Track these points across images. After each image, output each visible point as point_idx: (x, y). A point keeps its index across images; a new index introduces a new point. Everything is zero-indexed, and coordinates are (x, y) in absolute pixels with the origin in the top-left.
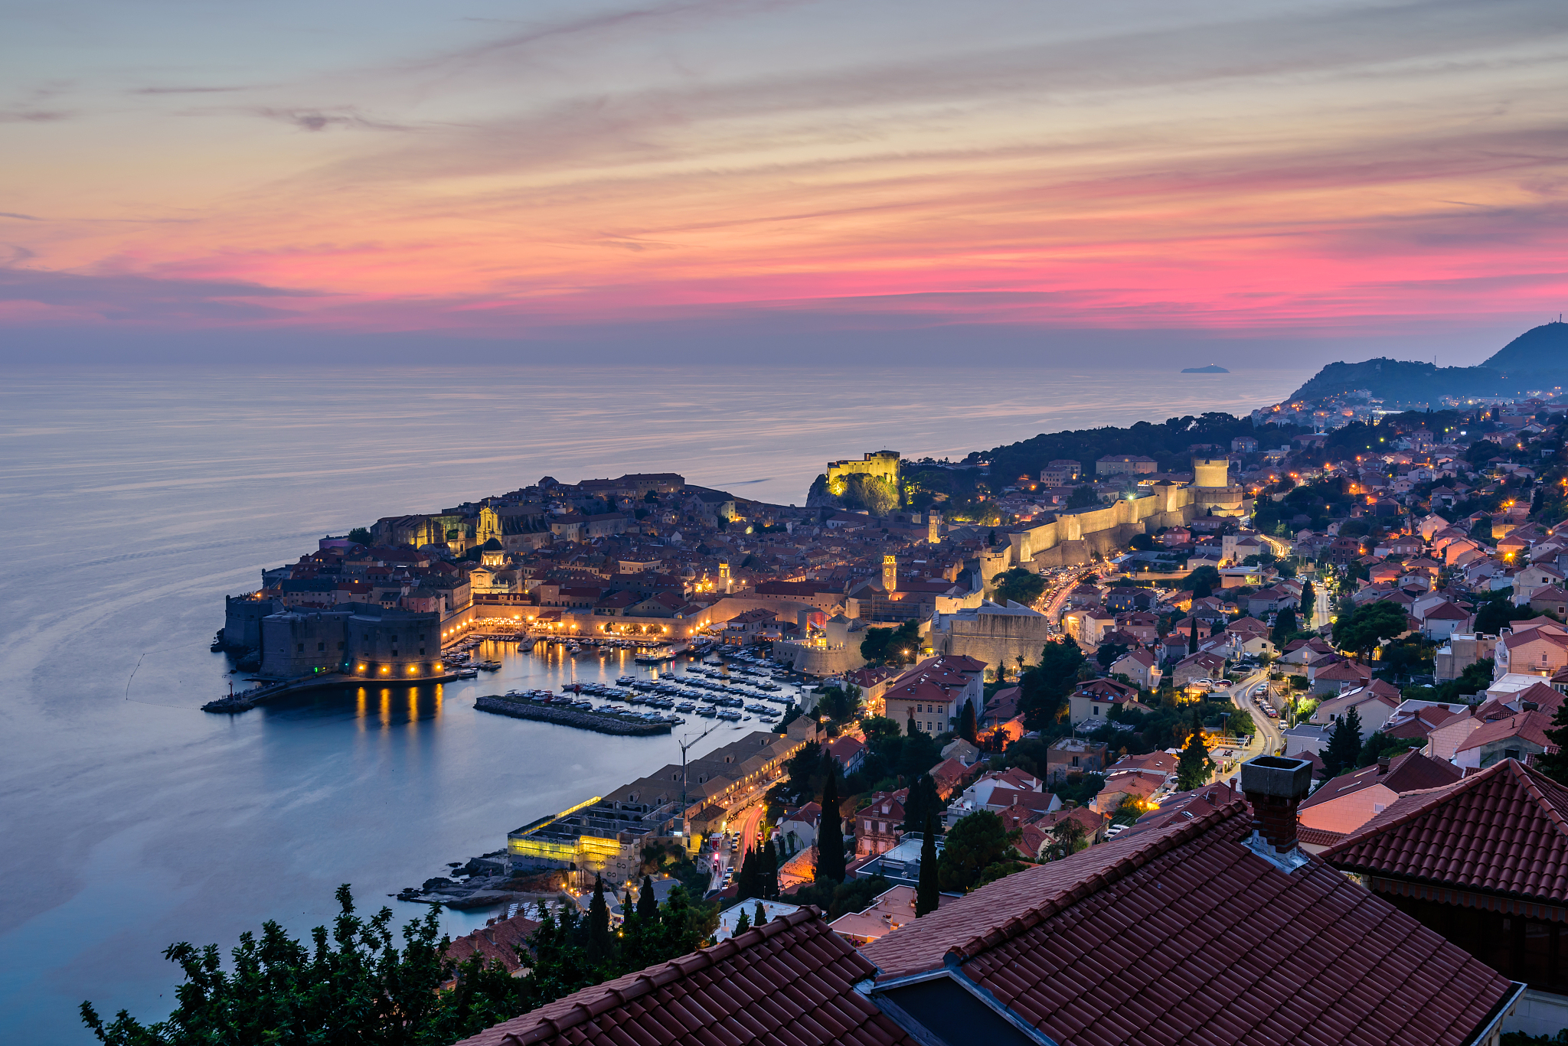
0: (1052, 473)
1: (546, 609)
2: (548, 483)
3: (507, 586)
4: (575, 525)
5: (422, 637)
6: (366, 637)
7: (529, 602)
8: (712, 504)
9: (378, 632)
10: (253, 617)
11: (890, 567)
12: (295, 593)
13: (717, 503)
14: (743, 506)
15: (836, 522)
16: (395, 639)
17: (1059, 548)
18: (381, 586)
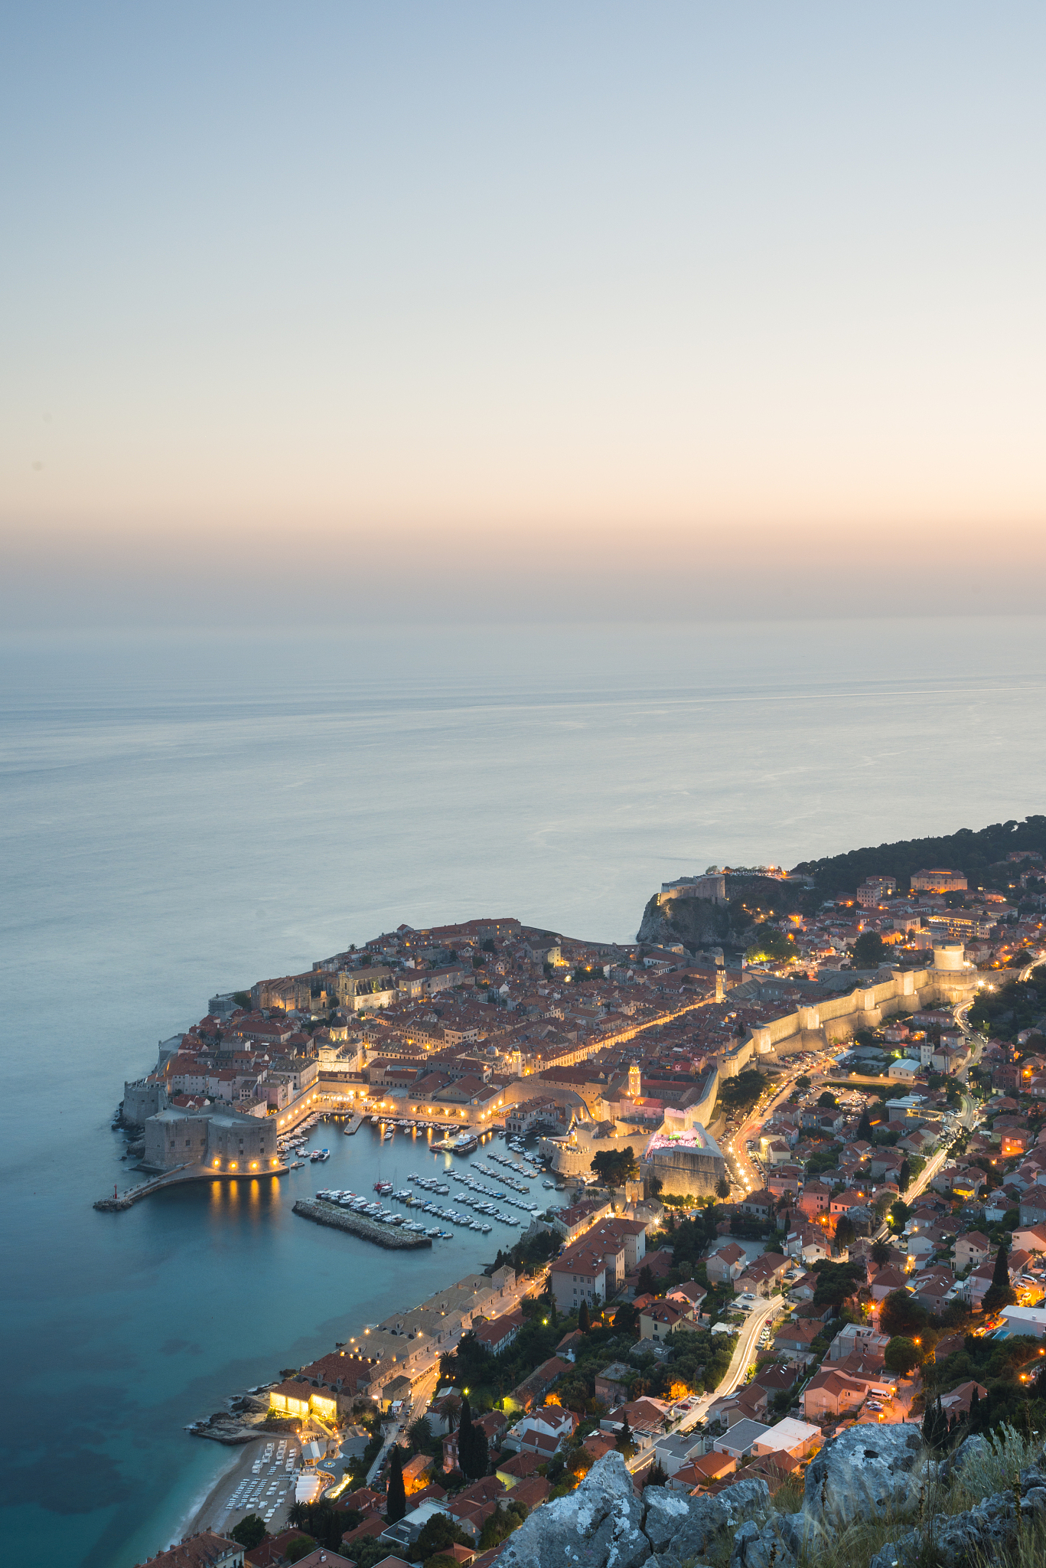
0: (867, 890)
1: (374, 1088)
2: (405, 931)
3: (348, 1060)
4: (418, 981)
5: (262, 1140)
6: (220, 1139)
7: (361, 1080)
8: (540, 951)
9: (229, 1135)
10: (143, 1101)
11: (635, 1076)
12: (178, 1076)
13: (545, 950)
14: (570, 947)
15: (651, 960)
16: (241, 1141)
17: (799, 1036)
18: (242, 1075)
